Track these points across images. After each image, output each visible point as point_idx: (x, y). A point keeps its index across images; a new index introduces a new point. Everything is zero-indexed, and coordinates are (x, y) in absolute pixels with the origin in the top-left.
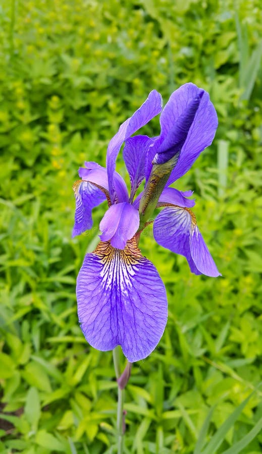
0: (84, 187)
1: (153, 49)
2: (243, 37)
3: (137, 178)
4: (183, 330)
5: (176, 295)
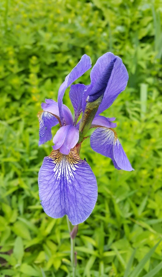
0: (45, 115)
1: (98, 27)
2: (157, 19)
4: (117, 201)
5: (113, 180)
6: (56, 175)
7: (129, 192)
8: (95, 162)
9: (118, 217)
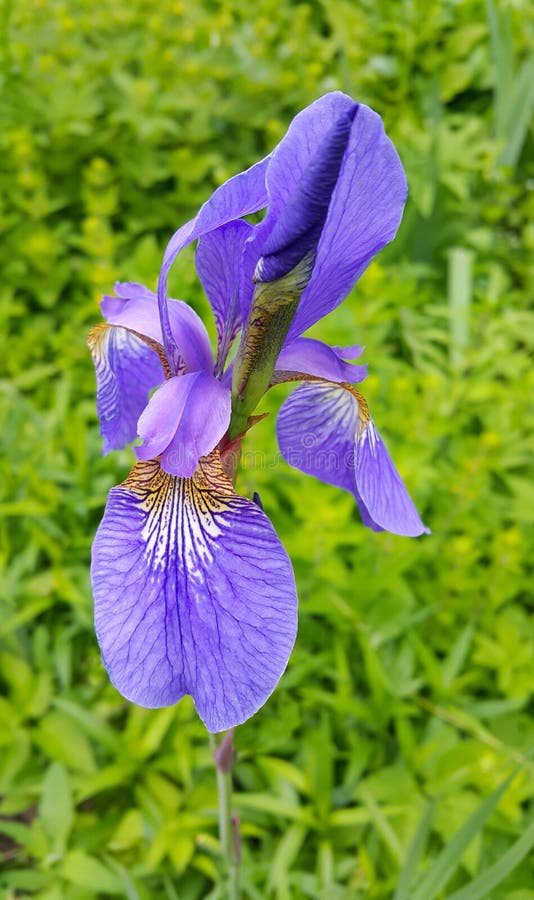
0: (119, 342)
1: (309, 60)
2: (503, 34)
3: (232, 317)
4: (373, 641)
5: (360, 571)
6: (148, 555)
7: (414, 611)
8: (300, 510)
9: (377, 696)
